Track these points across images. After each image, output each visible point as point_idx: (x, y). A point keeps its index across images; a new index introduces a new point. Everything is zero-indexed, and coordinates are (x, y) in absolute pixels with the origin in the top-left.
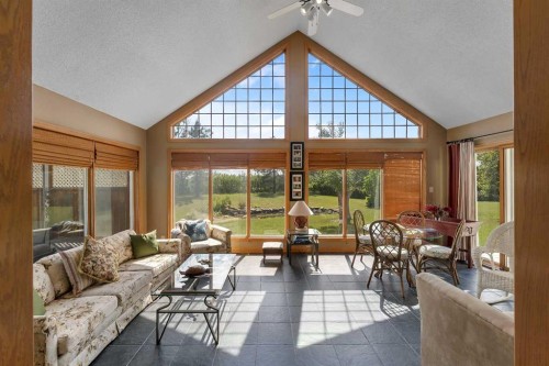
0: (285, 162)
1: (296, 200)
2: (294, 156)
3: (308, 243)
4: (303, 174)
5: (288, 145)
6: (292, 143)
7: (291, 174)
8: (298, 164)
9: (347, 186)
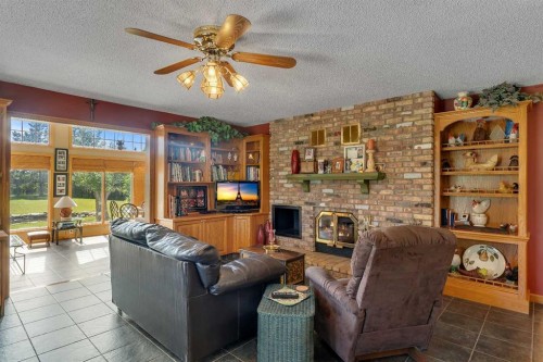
0: (49, 164)
1: (61, 196)
2: (58, 160)
3: (73, 227)
4: (67, 175)
5: (53, 151)
6: (56, 149)
7: (55, 175)
8: (62, 166)
9: (105, 186)
